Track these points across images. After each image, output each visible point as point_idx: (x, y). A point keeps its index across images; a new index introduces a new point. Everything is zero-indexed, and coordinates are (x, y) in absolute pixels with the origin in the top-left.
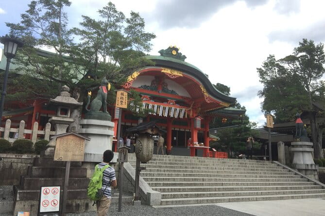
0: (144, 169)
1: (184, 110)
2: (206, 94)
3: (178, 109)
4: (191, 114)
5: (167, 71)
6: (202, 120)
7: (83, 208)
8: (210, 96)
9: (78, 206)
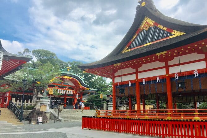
0: (60, 113)
1: (72, 91)
2: (81, 85)
3: (69, 91)
4: (75, 93)
5: (66, 77)
6: (79, 95)
7: (46, 122)
8: (82, 86)
9: (45, 122)
